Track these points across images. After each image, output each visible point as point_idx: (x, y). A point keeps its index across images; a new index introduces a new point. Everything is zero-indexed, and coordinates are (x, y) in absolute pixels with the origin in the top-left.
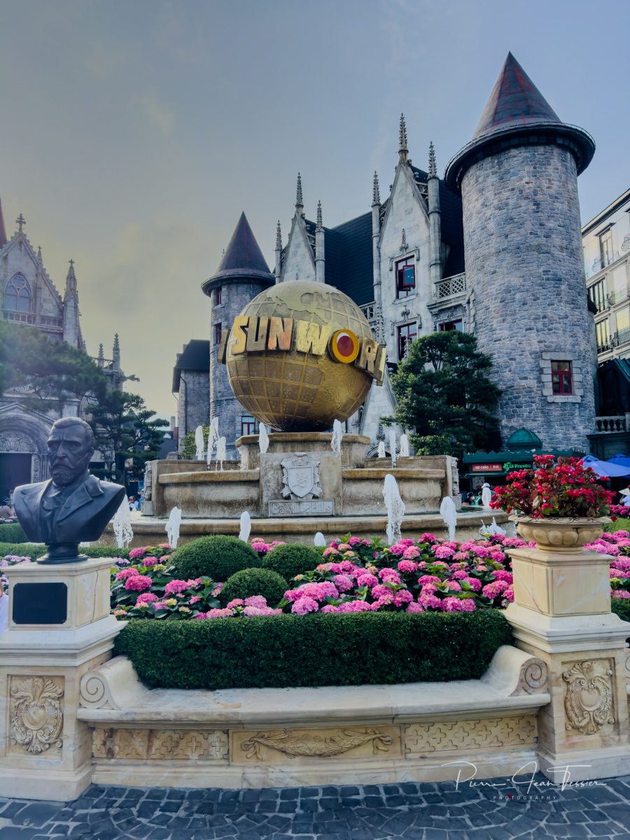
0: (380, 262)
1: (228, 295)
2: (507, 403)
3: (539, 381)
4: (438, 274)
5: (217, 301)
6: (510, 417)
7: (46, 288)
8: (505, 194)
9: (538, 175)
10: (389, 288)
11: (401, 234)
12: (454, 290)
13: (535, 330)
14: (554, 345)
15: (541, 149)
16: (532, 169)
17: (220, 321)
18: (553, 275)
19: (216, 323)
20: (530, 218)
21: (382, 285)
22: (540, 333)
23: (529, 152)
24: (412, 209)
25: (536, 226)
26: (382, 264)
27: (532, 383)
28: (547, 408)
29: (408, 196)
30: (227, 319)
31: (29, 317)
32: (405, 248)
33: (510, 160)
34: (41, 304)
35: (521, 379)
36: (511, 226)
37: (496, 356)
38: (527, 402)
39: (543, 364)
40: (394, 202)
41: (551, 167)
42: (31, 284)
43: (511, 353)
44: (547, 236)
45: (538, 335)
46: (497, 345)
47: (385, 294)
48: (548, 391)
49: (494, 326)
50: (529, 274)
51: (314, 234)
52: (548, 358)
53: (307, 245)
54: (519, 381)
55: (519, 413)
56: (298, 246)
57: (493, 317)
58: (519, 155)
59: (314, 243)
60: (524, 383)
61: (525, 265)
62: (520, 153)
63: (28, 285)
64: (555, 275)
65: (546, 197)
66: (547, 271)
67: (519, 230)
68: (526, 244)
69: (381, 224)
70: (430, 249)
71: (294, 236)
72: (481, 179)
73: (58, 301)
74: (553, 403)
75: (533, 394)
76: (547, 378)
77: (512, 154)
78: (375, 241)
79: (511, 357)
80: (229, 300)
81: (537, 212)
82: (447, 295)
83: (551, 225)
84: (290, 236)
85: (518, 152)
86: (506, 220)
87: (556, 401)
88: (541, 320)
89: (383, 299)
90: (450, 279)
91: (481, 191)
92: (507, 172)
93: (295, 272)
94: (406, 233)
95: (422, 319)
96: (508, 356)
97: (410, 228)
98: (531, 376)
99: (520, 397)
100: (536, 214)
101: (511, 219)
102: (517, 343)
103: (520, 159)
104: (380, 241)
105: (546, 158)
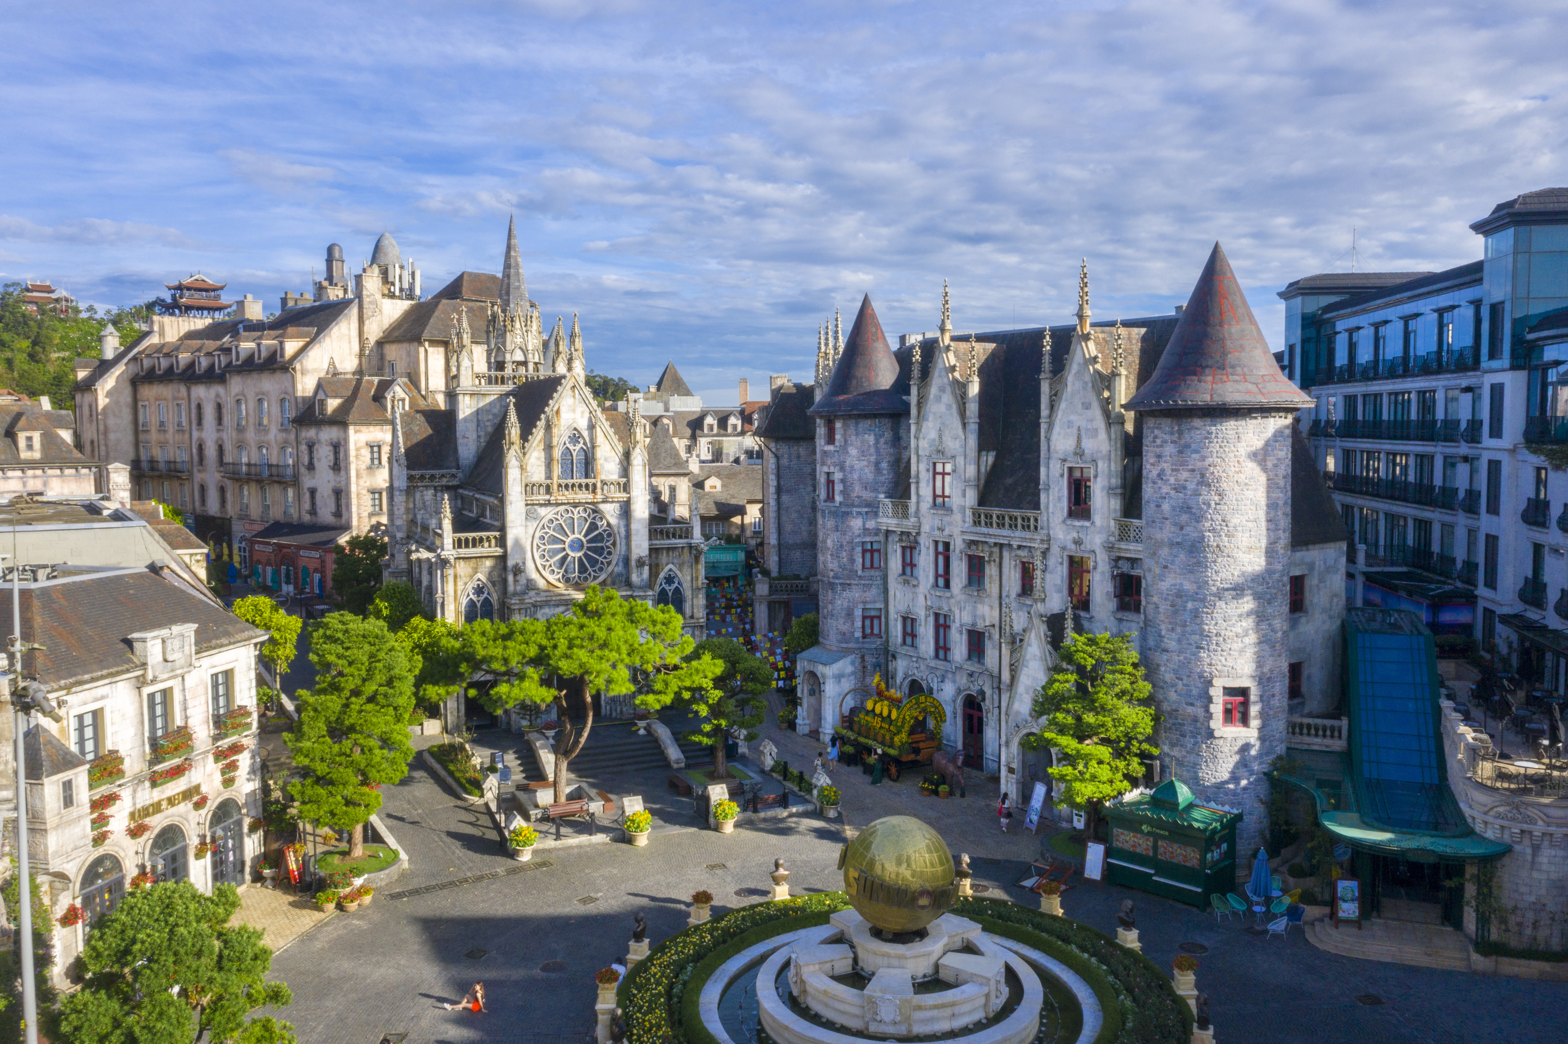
0: (1049, 459)
1: (843, 436)
2: (1170, 729)
3: (1207, 711)
4: (1118, 507)
5: (829, 439)
6: (1173, 745)
7: (607, 442)
10: (1060, 499)
11: (1075, 431)
12: (1133, 538)
13: (1206, 650)
14: (1227, 670)
15: (1232, 423)
17: (832, 469)
18: (1234, 584)
21: (1051, 492)
22: (1212, 655)
24: (1090, 404)
26: (1051, 462)
27: (1200, 712)
29: (1086, 383)
30: (842, 469)
32: (1079, 452)
37: (1162, 669)
38: (1191, 732)
39: (1212, 691)
40: (1069, 383)
42: (588, 441)
43: (1178, 670)
45: (1209, 657)
46: (1165, 657)
47: (1054, 505)
48: (1218, 723)
49: (1163, 633)
52: (1219, 685)
54: (1185, 705)
55: (1182, 742)
60: (1190, 709)
63: (586, 444)
69: (1052, 407)
70: (1110, 469)
72: (1157, 441)
73: (622, 458)
74: (1221, 738)
75: (1199, 725)
76: (1218, 708)
77: (1193, 424)
78: (1043, 427)
79: (1178, 675)
80: (846, 441)
82: (1127, 541)
89: (1051, 510)
90: (1132, 522)
91: (1159, 457)
92: (1187, 446)
93: (938, 425)
94: (1083, 432)
95: (1098, 558)
96: (1174, 673)
97: (1087, 430)
98: (1198, 704)
99: (1184, 725)
104: (1049, 430)
105: (1238, 433)
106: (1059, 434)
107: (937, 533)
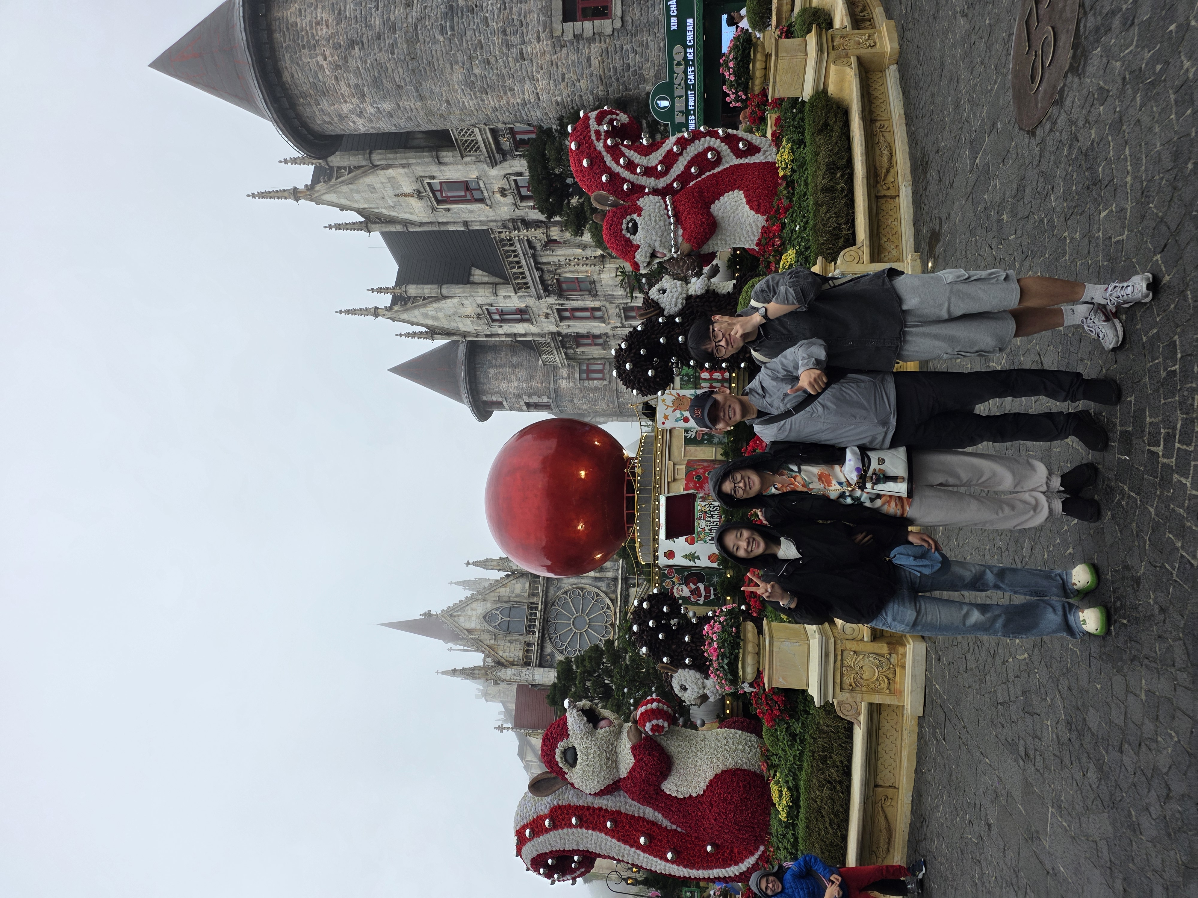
0: (439, 223)
1: (492, 394)
3: (592, 40)
4: (450, 154)
5: (499, 405)
6: (643, 79)
7: (498, 590)
8: (344, 89)
9: (313, 42)
10: (471, 212)
11: (401, 199)
12: (470, 135)
13: (523, 47)
14: (542, 18)
15: (278, 36)
16: (306, 51)
17: (522, 403)
18: (446, 18)
19: (525, 408)
20: (372, 54)
21: (467, 220)
22: (527, 39)
23: (284, 56)
24: (369, 186)
25: (382, 45)
26: (440, 220)
27: (595, 49)
28: (630, 28)
29: (351, 190)
30: (520, 396)
31: (531, 608)
32: (419, 194)
33: (298, 81)
34: (516, 596)
35: (590, 66)
36: (385, 81)
37: (559, 99)
38: (622, 57)
39: (569, 36)
40: (361, 207)
41: (298, 20)
42: (495, 606)
43: (555, 80)
44: (393, 29)
45: (530, 42)
46: (544, 97)
47: (479, 216)
48: (606, 26)
49: (519, 101)
50: (448, 57)
51: (410, 297)
52: (560, 28)
53: (424, 305)
54: (592, 68)
55: (637, 68)
56: (426, 316)
57: (508, 103)
58: (289, 69)
59: (421, 297)
60: (595, 62)
61: (435, 60)
62: (286, 68)
63: (497, 609)
64: (445, 16)
65: (340, 30)
66: (442, 29)
67: (390, 70)
68: (408, 58)
70: (418, 164)
71: (414, 320)
72: (327, 119)
73: (512, 578)
74: (622, 18)
75: (611, 49)
76: (588, 27)
77: (289, 80)
78: (412, 229)
79: (560, 80)
80: (497, 393)
81: (363, 43)
82: (477, 143)
83: (377, 23)
84: (412, 324)
85: (286, 71)
86: (378, 87)
87: (619, 14)
88: (509, 38)
89: (485, 219)
90: (456, 140)
91: (341, 116)
92: (314, 85)
93: (457, 319)
94: (398, 192)
95: (510, 171)
96: (560, 84)
97: (393, 188)
98: (586, 51)
99: (614, 67)
100: (366, 46)
101: (375, 80)
102: (542, 72)
103: (294, 68)
104: (412, 223)
105: (288, 29)
106: (411, 213)
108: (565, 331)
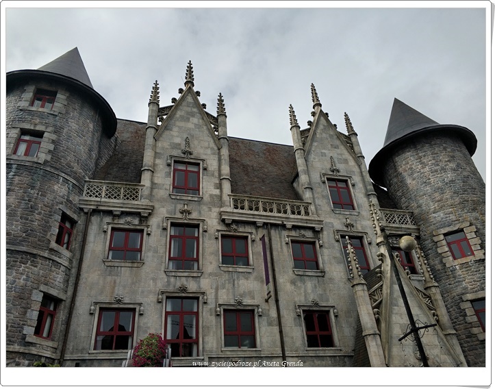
0: (308, 171)
11: (329, 158)
24: (337, 146)
26: (310, 173)
29: (332, 135)
32: (336, 170)
40: (317, 133)
47: (320, 200)
53: (204, 119)
70: (364, 182)
82: (394, 223)
89: (317, 203)
93: (185, 135)
94: (336, 160)
97: (339, 159)
107: (179, 215)
108: (154, 222)
